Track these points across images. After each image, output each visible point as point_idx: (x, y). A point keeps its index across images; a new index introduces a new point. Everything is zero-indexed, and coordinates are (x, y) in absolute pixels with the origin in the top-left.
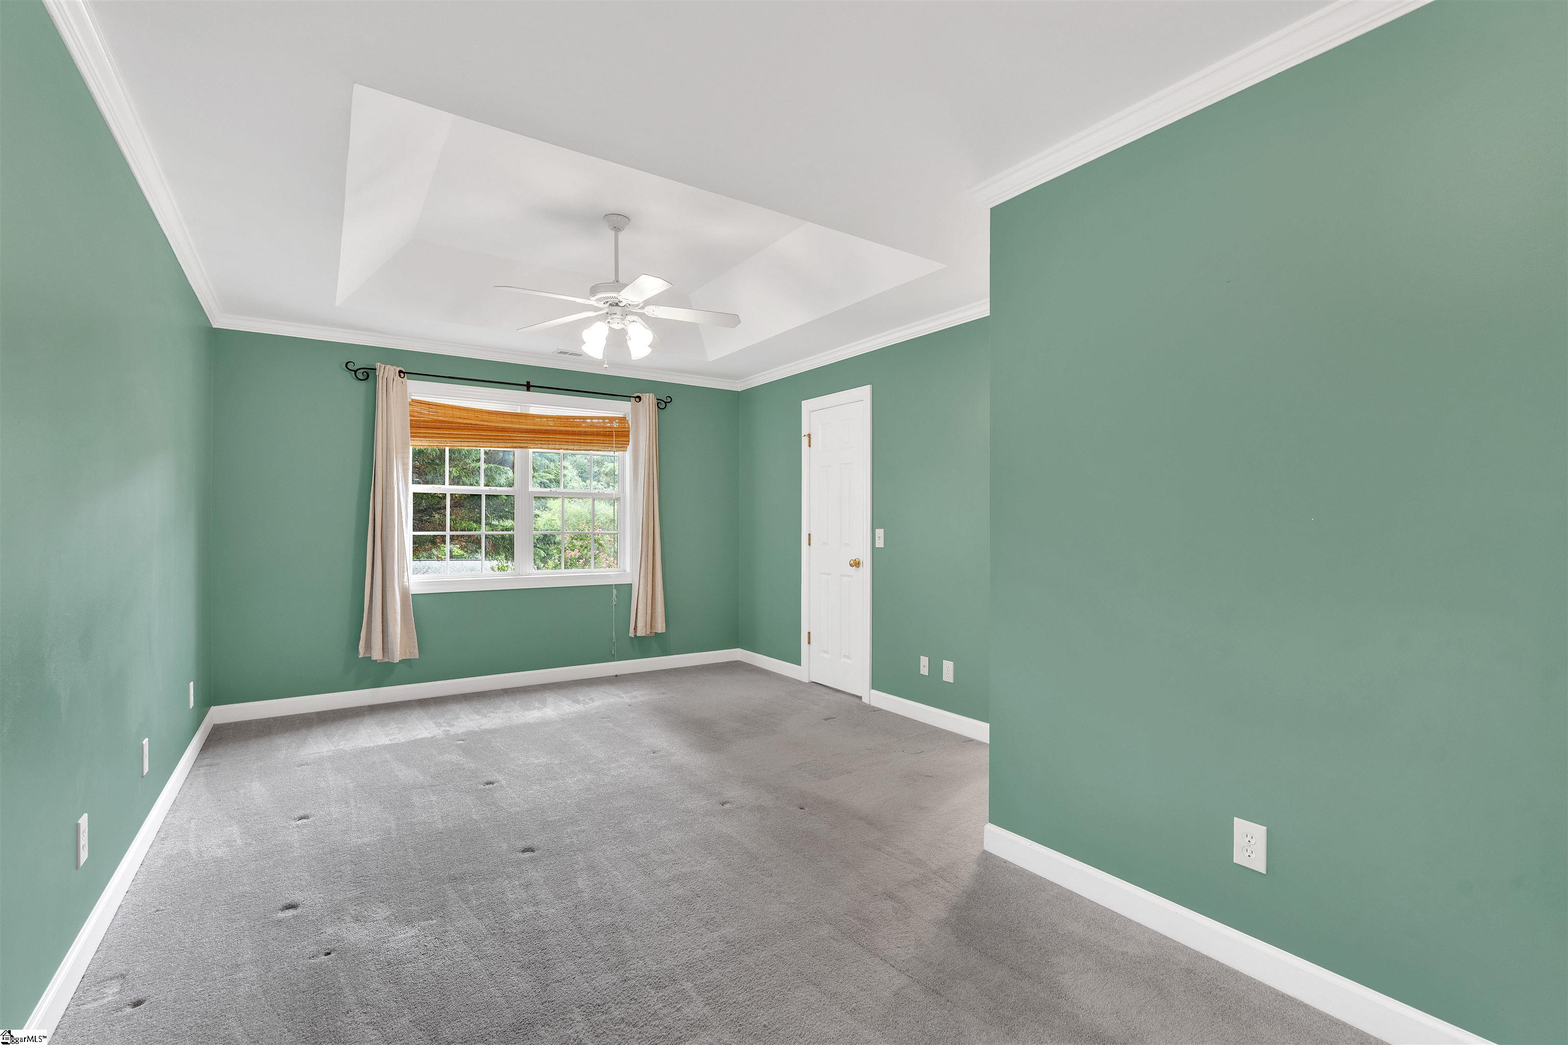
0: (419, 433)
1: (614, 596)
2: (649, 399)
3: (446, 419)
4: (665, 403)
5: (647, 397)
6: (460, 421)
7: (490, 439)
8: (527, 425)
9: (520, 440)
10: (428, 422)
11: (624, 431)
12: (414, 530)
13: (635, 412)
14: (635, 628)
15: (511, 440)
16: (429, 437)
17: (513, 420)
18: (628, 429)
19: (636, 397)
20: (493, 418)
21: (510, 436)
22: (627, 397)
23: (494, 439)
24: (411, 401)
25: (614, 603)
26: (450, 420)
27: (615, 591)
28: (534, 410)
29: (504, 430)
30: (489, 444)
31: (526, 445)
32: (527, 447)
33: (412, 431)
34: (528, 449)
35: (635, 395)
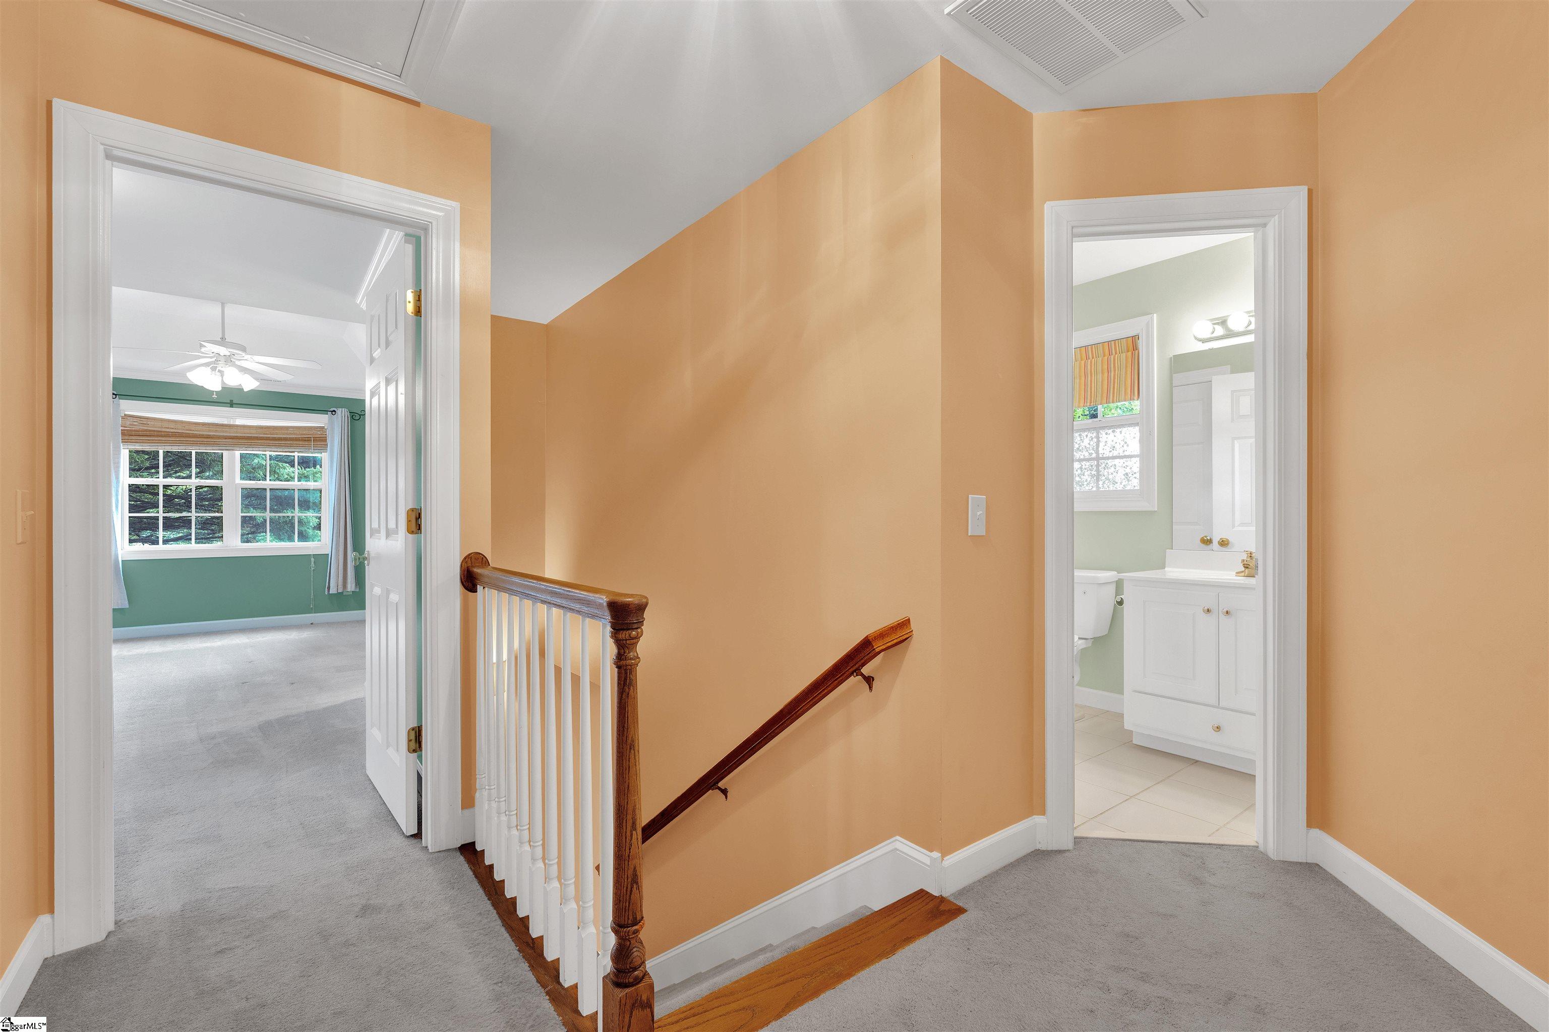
0: (131, 439)
1: (312, 563)
2: (342, 413)
3: (155, 429)
4: (360, 415)
5: (341, 411)
6: (168, 430)
7: (197, 444)
8: (230, 433)
9: (224, 444)
10: (137, 431)
11: (322, 437)
12: (130, 512)
13: (331, 423)
14: (329, 588)
15: (216, 444)
16: (140, 443)
17: (217, 429)
18: (325, 436)
19: (332, 411)
20: (200, 428)
21: (215, 442)
22: (325, 412)
23: (200, 444)
24: (123, 415)
25: (312, 569)
26: (159, 429)
27: (313, 559)
28: (239, 422)
29: (208, 437)
30: (198, 448)
31: (232, 448)
32: (233, 450)
33: (123, 438)
34: (234, 451)
35: (332, 409)
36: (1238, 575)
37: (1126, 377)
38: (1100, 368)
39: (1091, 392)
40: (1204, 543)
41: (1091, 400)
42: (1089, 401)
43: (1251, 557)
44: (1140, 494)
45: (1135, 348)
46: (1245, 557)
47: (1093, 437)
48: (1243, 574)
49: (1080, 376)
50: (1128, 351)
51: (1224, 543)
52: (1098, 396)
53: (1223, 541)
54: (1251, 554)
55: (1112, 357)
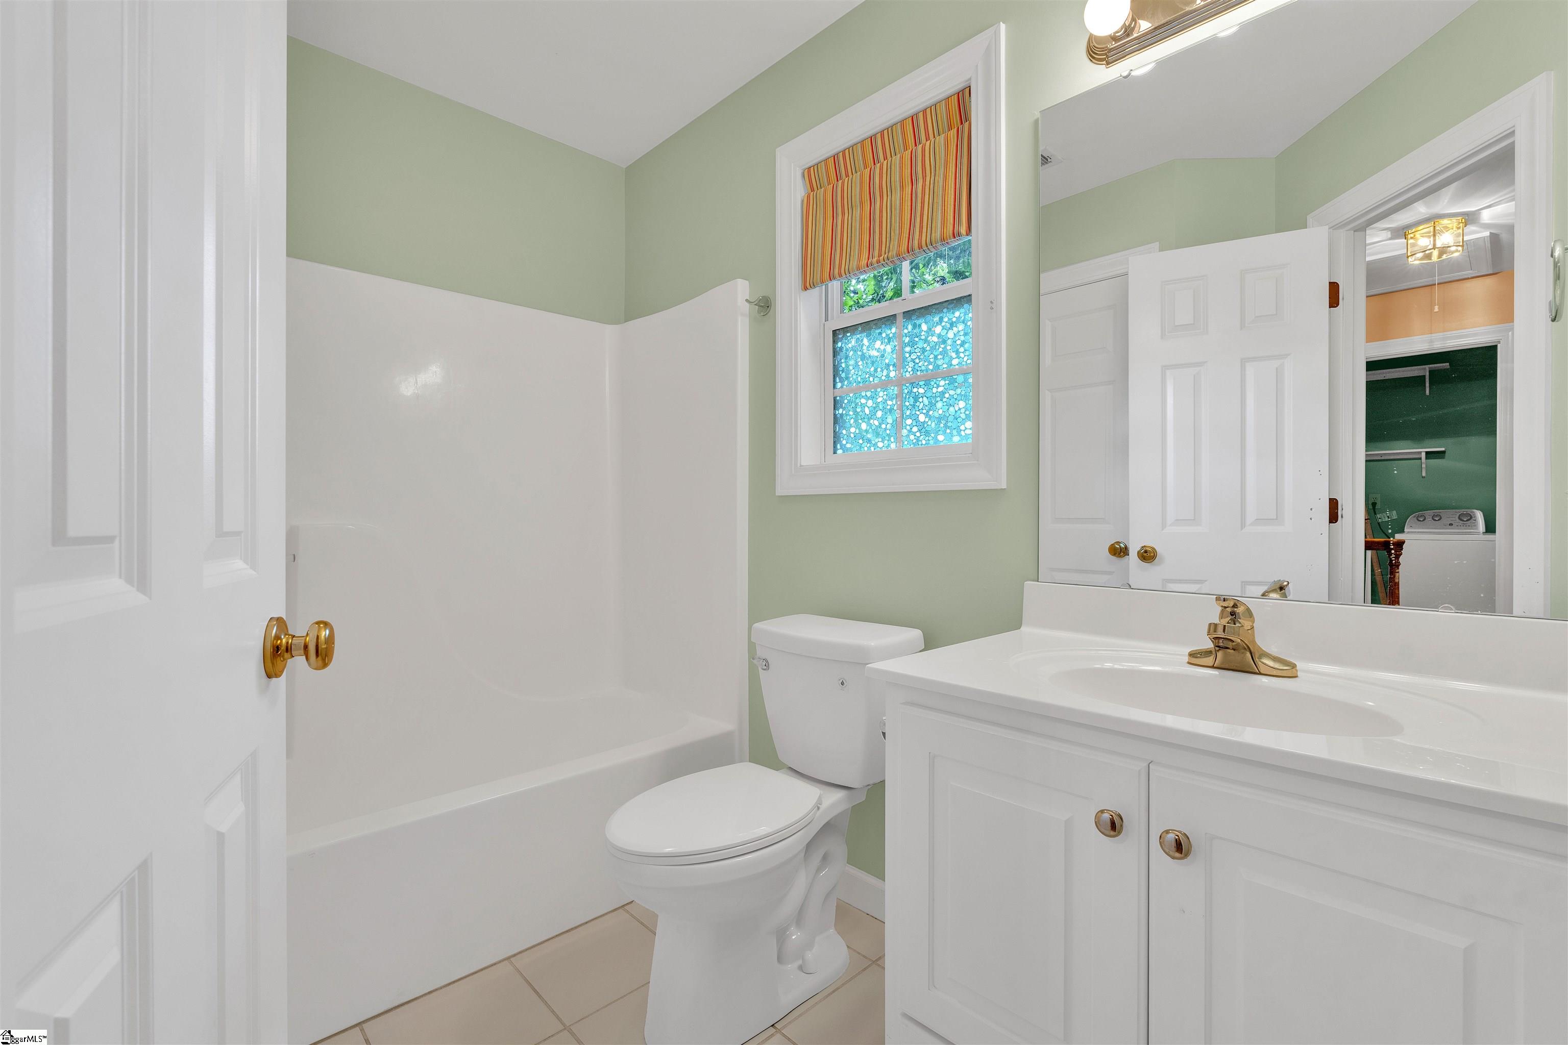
36: (1194, 661)
37: (944, 190)
38: (896, 177)
39: (881, 234)
40: (1114, 554)
41: (880, 250)
42: (876, 253)
43: (1233, 614)
44: (971, 452)
45: (964, 116)
46: (1213, 614)
47: (891, 335)
48: (1209, 660)
49: (861, 203)
50: (950, 128)
51: (1147, 555)
52: (892, 238)
53: (1146, 552)
54: (1235, 606)
55: (920, 147)
